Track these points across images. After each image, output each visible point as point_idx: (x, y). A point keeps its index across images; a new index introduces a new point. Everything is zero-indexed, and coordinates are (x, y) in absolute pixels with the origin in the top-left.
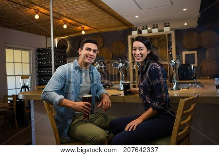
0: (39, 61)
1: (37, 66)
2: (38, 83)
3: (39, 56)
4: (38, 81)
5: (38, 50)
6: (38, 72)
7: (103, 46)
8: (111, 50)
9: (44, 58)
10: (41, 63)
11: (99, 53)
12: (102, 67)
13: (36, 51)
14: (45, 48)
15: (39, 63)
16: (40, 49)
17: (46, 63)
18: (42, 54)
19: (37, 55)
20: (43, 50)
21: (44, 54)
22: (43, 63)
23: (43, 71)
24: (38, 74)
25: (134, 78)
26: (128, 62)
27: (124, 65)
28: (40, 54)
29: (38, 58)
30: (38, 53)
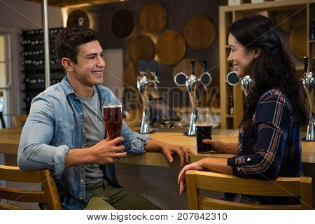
0: (26, 58)
1: (23, 69)
3: (27, 48)
4: (25, 100)
5: (25, 35)
6: (25, 82)
7: (167, 27)
8: (183, 36)
9: (38, 53)
10: (30, 62)
11: (158, 42)
12: (153, 82)
13: (21, 36)
14: (39, 30)
15: (26, 62)
16: (29, 32)
17: (41, 62)
18: (33, 43)
19: (21, 44)
20: (35, 34)
21: (37, 42)
22: (34, 62)
23: (35, 81)
24: (23, 87)
25: (230, 102)
26: (209, 75)
27: (199, 80)
28: (29, 42)
29: (25, 51)
30: (24, 40)
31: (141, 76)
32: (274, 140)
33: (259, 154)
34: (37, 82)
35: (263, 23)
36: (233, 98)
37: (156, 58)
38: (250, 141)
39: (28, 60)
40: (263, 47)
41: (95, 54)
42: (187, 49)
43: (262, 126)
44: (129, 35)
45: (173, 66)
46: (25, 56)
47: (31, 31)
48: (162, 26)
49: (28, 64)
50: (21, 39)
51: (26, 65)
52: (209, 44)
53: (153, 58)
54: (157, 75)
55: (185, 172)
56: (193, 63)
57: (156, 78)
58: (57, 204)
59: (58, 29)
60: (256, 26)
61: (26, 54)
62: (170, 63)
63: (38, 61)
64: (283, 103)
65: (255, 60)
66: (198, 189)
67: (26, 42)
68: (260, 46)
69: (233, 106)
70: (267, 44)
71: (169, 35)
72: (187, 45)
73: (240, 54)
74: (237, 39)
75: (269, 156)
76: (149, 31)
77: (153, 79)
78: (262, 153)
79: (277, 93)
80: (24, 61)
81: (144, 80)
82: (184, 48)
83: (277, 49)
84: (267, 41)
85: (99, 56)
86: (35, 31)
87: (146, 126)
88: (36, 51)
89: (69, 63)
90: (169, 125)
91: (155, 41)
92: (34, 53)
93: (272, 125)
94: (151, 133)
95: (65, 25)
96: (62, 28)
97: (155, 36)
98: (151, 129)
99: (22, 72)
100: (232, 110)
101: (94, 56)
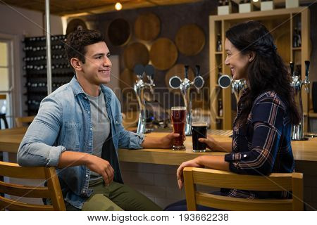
0: (28, 63)
1: (25, 73)
2: (26, 108)
3: (28, 54)
4: (27, 103)
5: (27, 41)
6: (26, 85)
7: (160, 35)
8: (175, 43)
9: (39, 58)
10: (32, 67)
11: (152, 49)
12: (149, 85)
13: (23, 42)
14: (40, 38)
15: (28, 67)
16: (31, 39)
17: (42, 67)
18: (35, 49)
19: (24, 50)
20: (36, 40)
21: (38, 49)
22: (36, 67)
23: (36, 85)
24: (25, 91)
25: (219, 105)
26: (202, 78)
27: (192, 83)
28: (31, 48)
29: (27, 57)
30: (26, 47)
31: (138, 80)
32: (270, 138)
33: (254, 151)
34: (38, 86)
35: (257, 29)
36: (222, 101)
37: (150, 63)
38: (245, 139)
39: (30, 65)
40: (257, 51)
41: (102, 54)
42: (179, 56)
43: (258, 125)
44: (125, 41)
45: (165, 72)
46: (27, 61)
47: (32, 38)
48: (155, 34)
49: (29, 69)
50: (24, 45)
51: (28, 70)
52: (199, 51)
53: (148, 62)
54: (152, 79)
55: (183, 168)
56: (187, 67)
57: (152, 81)
58: (60, 200)
59: (58, 36)
60: (250, 31)
61: (28, 59)
62: (163, 69)
63: (39, 66)
64: (278, 104)
65: (249, 63)
66: (195, 185)
67: (28, 48)
68: (255, 50)
69: (222, 108)
70: (262, 48)
71: (162, 42)
72: (179, 52)
73: (236, 57)
74: (233, 43)
75: (264, 152)
76: (144, 39)
77: (149, 82)
78: (257, 150)
79: (273, 95)
80: (26, 66)
81: (140, 83)
82: (176, 54)
83: (270, 53)
84: (261, 45)
85: (105, 56)
86: (36, 38)
87: (142, 126)
88: (37, 56)
89: (77, 63)
90: (163, 126)
91: (149, 48)
92: (35, 59)
93: (267, 124)
94: (147, 133)
95: (65, 33)
96: (62, 35)
97: (149, 44)
98: (147, 130)
99: (24, 76)
100: (221, 112)
101: (101, 56)
